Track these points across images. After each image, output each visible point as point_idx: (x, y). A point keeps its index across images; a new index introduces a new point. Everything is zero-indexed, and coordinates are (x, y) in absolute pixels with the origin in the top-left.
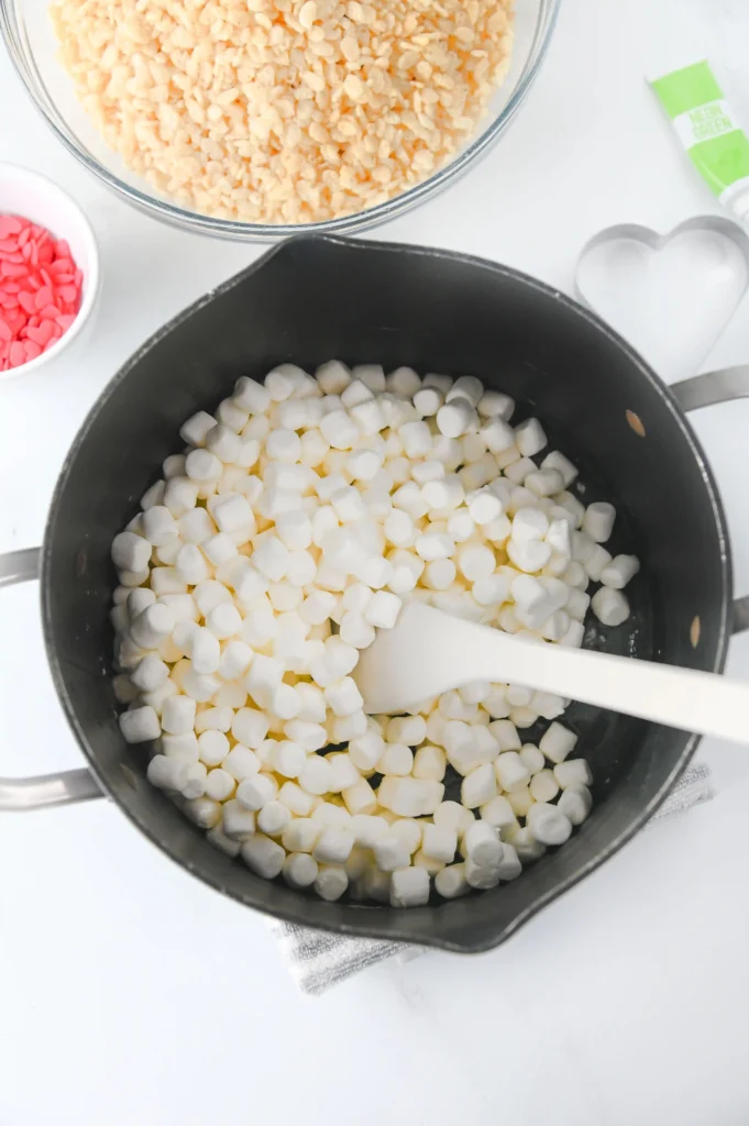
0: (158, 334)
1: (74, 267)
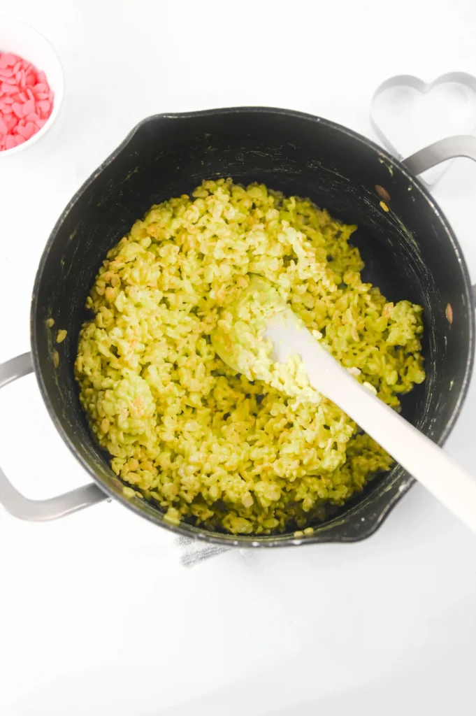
0: (73, 200)
1: (49, 89)
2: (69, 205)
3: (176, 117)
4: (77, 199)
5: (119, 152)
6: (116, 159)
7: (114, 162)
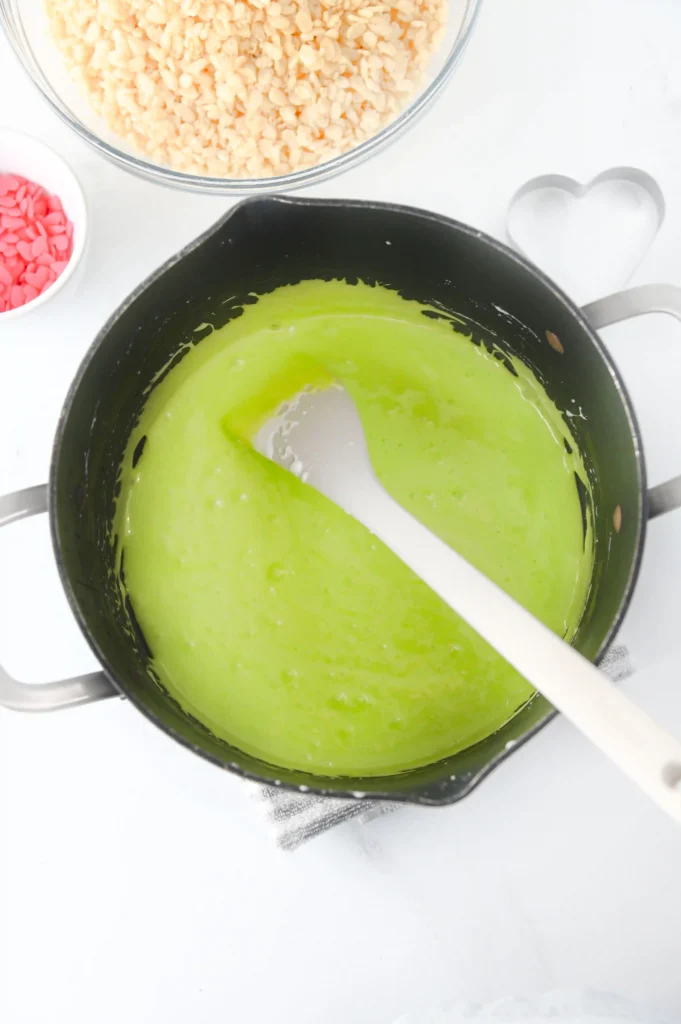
1: (65, 219)
2: (129, 298)
3: (290, 202)
4: (142, 291)
5: (207, 237)
6: (202, 246)
7: (197, 250)
